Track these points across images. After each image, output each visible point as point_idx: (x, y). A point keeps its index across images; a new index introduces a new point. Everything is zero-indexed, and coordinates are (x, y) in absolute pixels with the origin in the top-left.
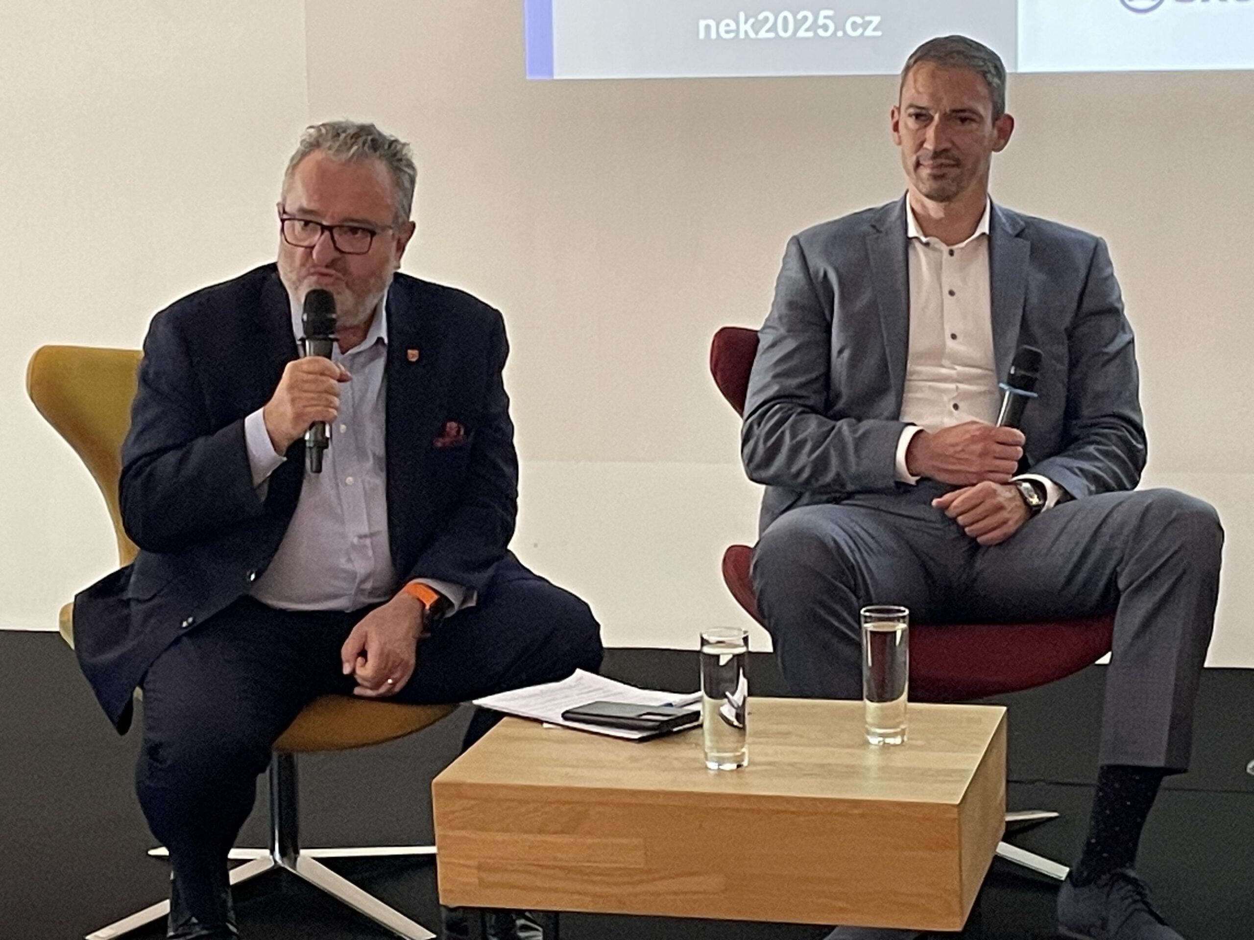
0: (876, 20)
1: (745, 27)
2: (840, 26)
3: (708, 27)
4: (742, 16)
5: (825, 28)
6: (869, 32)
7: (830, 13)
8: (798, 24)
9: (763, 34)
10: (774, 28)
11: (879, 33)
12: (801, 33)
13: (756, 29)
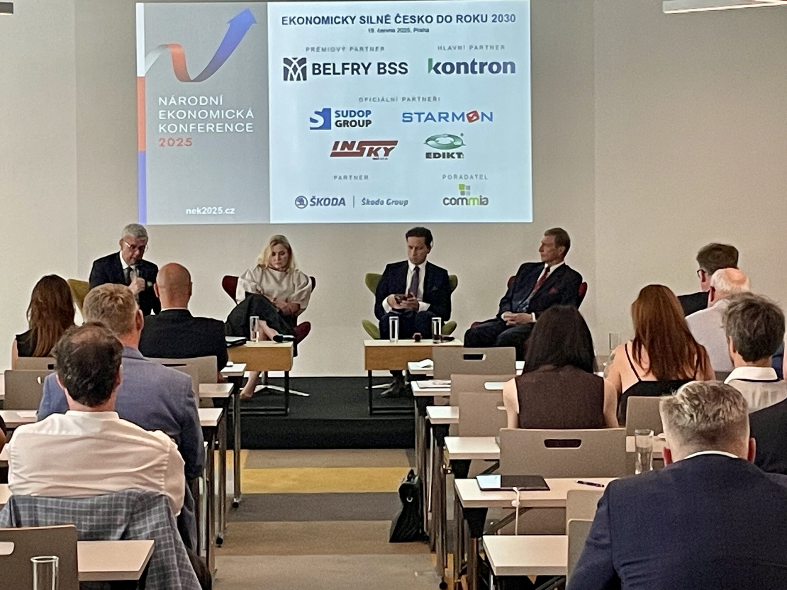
0: (233, 210)
1: (199, 211)
2: (224, 211)
3: (189, 212)
4: (198, 208)
5: (220, 211)
6: (232, 213)
7: (221, 208)
8: (213, 210)
9: (204, 213)
10: (206, 212)
11: (234, 213)
12: (214, 213)
13: (202, 211)
